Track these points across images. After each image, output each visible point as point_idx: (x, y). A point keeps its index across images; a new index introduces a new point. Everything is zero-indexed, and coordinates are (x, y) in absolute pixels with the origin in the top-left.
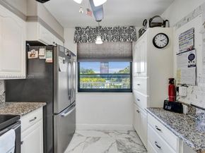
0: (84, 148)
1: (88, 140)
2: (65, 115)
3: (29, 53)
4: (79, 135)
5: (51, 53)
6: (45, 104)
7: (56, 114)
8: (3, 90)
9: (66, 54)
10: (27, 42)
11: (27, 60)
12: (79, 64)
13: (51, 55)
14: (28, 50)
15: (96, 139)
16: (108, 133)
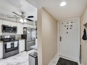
10: (23, 28)
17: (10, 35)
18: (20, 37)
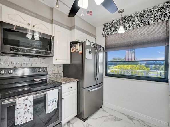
0: (104, 122)
1: (109, 117)
2: (90, 91)
3: (72, 49)
4: (104, 111)
5: (82, 47)
6: (78, 80)
7: (84, 88)
8: (62, 70)
9: (92, 47)
10: (71, 43)
11: (71, 53)
12: (106, 53)
13: (82, 48)
14: (71, 47)
15: (117, 119)
16: (132, 119)
17: (30, 65)
18: (58, 74)
